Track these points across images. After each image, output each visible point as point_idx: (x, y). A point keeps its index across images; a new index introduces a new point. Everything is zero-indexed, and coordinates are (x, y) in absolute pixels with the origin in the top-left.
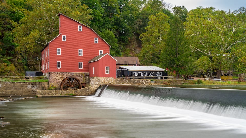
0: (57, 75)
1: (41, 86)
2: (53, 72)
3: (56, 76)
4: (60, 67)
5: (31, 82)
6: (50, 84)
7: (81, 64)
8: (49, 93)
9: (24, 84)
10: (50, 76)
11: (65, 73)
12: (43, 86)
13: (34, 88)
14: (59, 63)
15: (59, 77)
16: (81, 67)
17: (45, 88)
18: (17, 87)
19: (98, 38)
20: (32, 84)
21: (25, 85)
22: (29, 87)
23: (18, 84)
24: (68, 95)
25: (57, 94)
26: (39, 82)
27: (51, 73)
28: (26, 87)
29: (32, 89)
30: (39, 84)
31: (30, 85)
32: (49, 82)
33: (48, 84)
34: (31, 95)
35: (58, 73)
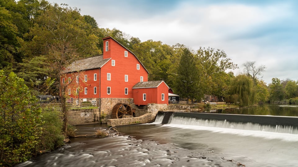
0: (107, 101)
1: (93, 114)
2: (103, 99)
3: (106, 103)
4: (109, 93)
5: (84, 109)
6: (101, 111)
7: (126, 89)
8: (120, 122)
9: (77, 111)
10: (101, 102)
11: (114, 99)
12: (95, 113)
13: (87, 116)
14: (109, 89)
15: (109, 103)
16: (126, 93)
17: (97, 116)
18: (71, 116)
19: (139, 65)
20: (85, 112)
21: (78, 113)
22: (82, 114)
23: (72, 112)
24: (136, 122)
25: (127, 123)
26: (92, 109)
27: (102, 100)
28: (80, 115)
29: (85, 117)
30: (92, 112)
31: (83, 113)
32: (100, 109)
33: (100, 111)
34: (84, 124)
35: (108, 99)
